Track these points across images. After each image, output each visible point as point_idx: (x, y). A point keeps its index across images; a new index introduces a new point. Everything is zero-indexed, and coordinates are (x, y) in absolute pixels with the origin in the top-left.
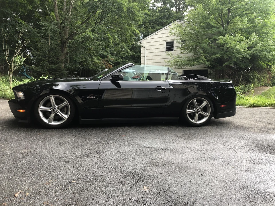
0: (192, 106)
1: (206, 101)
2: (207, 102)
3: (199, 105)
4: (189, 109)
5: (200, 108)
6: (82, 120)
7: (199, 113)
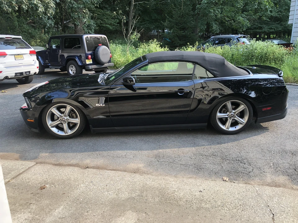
1: (244, 105)
3: (234, 109)
4: (220, 112)
5: (235, 113)
6: (93, 129)
7: (233, 118)
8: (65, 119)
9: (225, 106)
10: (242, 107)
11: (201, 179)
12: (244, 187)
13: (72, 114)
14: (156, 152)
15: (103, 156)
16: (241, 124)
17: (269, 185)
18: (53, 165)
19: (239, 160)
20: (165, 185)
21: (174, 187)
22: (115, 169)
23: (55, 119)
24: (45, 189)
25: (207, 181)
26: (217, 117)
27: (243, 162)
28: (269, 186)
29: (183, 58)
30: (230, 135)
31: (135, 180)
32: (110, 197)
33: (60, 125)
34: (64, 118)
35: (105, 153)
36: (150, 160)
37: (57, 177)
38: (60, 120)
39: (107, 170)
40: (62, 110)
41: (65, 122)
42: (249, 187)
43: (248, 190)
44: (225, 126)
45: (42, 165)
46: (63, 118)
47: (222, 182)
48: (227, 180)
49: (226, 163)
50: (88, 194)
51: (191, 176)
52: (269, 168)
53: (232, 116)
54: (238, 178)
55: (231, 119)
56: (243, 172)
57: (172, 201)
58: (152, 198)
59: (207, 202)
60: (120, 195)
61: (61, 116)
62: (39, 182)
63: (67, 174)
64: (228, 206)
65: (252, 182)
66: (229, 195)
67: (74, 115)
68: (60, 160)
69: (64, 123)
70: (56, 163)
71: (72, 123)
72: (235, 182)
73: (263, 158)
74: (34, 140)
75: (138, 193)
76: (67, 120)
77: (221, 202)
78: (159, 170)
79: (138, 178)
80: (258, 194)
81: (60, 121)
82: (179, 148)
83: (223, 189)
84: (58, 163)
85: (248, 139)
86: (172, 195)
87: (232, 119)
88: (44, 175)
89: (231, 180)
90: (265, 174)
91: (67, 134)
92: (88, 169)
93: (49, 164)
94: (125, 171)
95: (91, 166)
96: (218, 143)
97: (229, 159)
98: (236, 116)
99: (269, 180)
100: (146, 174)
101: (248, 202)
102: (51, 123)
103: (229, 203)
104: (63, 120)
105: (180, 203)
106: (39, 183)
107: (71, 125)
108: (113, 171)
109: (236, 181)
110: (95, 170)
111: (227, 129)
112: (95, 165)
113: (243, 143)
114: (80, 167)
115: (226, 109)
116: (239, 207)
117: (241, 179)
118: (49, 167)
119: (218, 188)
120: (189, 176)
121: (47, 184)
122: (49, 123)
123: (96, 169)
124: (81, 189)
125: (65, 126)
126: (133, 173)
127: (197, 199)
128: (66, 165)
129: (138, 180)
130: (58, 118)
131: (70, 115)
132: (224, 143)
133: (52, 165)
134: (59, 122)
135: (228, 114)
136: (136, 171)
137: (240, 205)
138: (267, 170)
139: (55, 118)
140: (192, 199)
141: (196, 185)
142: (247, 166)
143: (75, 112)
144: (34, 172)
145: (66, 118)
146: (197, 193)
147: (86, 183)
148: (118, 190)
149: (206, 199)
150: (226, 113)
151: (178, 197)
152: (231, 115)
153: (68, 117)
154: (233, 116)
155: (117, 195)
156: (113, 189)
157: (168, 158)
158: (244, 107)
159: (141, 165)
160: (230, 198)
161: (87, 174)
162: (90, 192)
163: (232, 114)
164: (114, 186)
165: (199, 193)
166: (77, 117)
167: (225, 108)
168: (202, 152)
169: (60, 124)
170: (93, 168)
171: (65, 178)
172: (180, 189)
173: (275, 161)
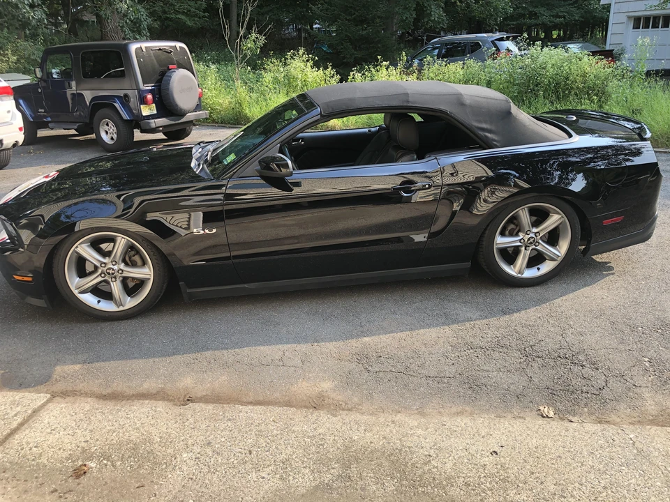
0: (514, 227)
1: (558, 213)
2: (563, 217)
3: (536, 224)
4: (503, 234)
5: (538, 234)
6: (188, 291)
7: (534, 247)
8: (113, 270)
9: (515, 219)
10: (554, 220)
11: (486, 416)
12: (600, 434)
13: (130, 257)
14: (356, 344)
15: (225, 365)
16: (553, 259)
17: (654, 422)
18: (97, 397)
19: (567, 356)
20: (400, 440)
21: (424, 444)
22: (261, 399)
23: (87, 272)
24: (88, 475)
25: (502, 420)
26: (495, 247)
27: (577, 361)
28: (658, 425)
29: (408, 102)
30: (526, 289)
31: (321, 431)
32: (266, 487)
33: (102, 287)
34: (112, 267)
35: (227, 355)
36: (346, 370)
37: (115, 434)
38: (101, 274)
39: (242, 403)
40: (103, 246)
41: (115, 277)
42: (611, 430)
43: (612, 441)
44: (514, 267)
45: (68, 399)
46: (109, 269)
47: (541, 421)
48: (551, 414)
49: (535, 365)
50: (207, 481)
51: (459, 410)
52: (643, 376)
53: (531, 243)
54: (577, 407)
55: (527, 248)
56: (585, 389)
57: (429, 488)
58: (377, 484)
59: (520, 485)
60: (291, 478)
61: (102, 263)
62: (66, 454)
63: (138, 424)
64: (575, 493)
65: (614, 418)
66: (569, 460)
67: (137, 258)
68: (113, 382)
69: (113, 279)
70: (104, 393)
71: (133, 279)
72: (571, 418)
73: (621, 347)
74: (37, 328)
75: (336, 470)
76: (120, 272)
77: (555, 482)
78: (375, 396)
79: (326, 423)
80: (640, 452)
81: (103, 275)
82: (411, 330)
83: (549, 444)
84: (109, 391)
85: (571, 295)
86: (426, 468)
87: (531, 248)
88: (78, 431)
89: (562, 415)
90: (637, 390)
91: (121, 308)
92: (191, 404)
93: (86, 395)
94: (288, 404)
95: (199, 395)
96: (504, 313)
97: (540, 354)
98: (540, 241)
99: (653, 407)
100: (343, 410)
101: (620, 478)
102: (78, 282)
103: (577, 485)
104: (109, 274)
105: (452, 493)
106: (68, 459)
107: (131, 285)
108: (260, 407)
109: (574, 416)
110: (210, 407)
111: (519, 275)
112: (209, 393)
113: (562, 309)
114: (171, 401)
115: (517, 226)
116: (604, 494)
117: (586, 409)
118: (87, 404)
119: (534, 440)
120: (454, 409)
121: (90, 458)
122: (74, 282)
123: (213, 403)
124: (185, 468)
125: (116, 288)
126: (310, 408)
127: (492, 476)
128: (133, 395)
129: (329, 429)
130: (96, 268)
131: (127, 259)
132: (518, 311)
133: (94, 399)
134: (100, 279)
135: (521, 237)
136: (317, 404)
137: (605, 488)
138: (639, 380)
139: (89, 268)
140: (480, 477)
141: (479, 435)
142: (590, 372)
143: (138, 252)
144: (49, 423)
145: (116, 267)
146: (487, 459)
147: (195, 448)
148: (283, 463)
149: (516, 476)
150: (517, 235)
151: (441, 474)
152: (529, 239)
153: (122, 266)
154: (534, 241)
155: (282, 478)
156: (268, 463)
157: (391, 361)
158: (560, 218)
159: (326, 385)
160: (574, 468)
161: (191, 420)
162: (209, 476)
163: (532, 238)
164: (268, 451)
165: (491, 458)
166: (144, 263)
167: (514, 224)
168: (472, 339)
169: (103, 284)
170: (205, 399)
171: (135, 436)
172: (440, 449)
173: (652, 354)
